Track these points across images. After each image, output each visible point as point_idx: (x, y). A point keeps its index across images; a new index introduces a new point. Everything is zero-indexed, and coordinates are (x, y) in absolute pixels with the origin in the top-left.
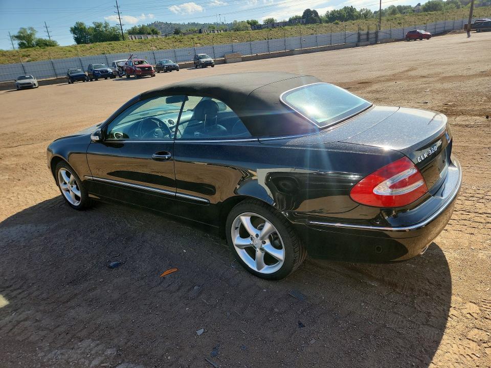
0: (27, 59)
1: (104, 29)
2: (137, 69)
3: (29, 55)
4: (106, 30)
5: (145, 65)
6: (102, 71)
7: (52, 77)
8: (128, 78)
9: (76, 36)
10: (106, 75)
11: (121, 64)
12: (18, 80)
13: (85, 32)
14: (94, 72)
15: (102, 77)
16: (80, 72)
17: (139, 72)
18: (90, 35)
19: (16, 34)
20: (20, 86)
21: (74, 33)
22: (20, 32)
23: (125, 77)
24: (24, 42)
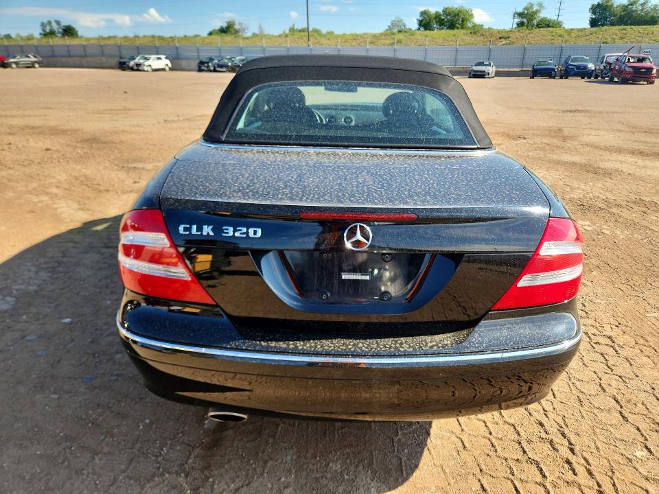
0: (504, 41)
1: (640, 8)
2: (627, 69)
3: (509, 38)
4: (642, 10)
5: (647, 64)
6: (578, 67)
7: (516, 67)
8: (611, 81)
9: (594, 17)
10: (583, 73)
11: (611, 60)
12: (476, 65)
13: (609, 11)
14: (567, 67)
15: (576, 75)
16: (551, 63)
17: (629, 73)
18: (615, 16)
19: (520, 10)
20: (473, 73)
21: (594, 13)
22: (526, 8)
23: (607, 79)
24: (525, 20)
